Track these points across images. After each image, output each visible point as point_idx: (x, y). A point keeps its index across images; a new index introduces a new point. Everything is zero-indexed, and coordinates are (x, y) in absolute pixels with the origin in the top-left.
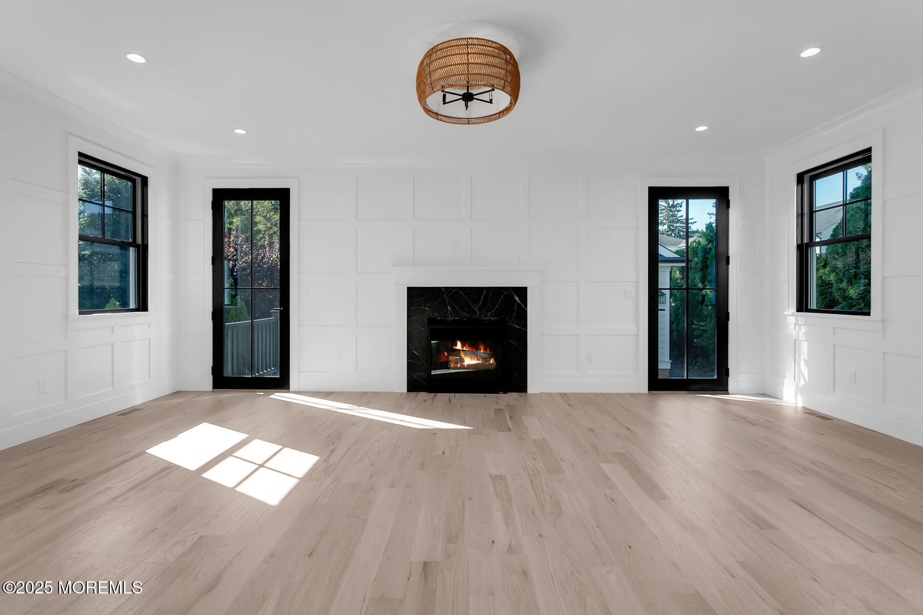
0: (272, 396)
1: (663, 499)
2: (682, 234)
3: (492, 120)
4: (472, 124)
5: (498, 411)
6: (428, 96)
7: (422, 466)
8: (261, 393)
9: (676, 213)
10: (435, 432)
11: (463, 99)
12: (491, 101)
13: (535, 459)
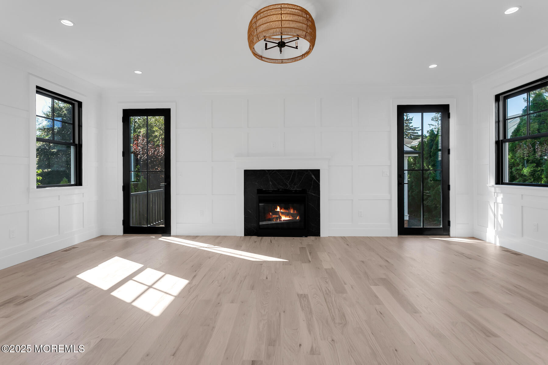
0: (160, 239)
1: (415, 313)
2: (412, 137)
3: (298, 60)
4: (284, 63)
5: (302, 249)
6: (256, 43)
7: (252, 288)
8: (153, 237)
9: (409, 124)
10: (261, 264)
11: (278, 46)
12: (297, 48)
13: (327, 282)
